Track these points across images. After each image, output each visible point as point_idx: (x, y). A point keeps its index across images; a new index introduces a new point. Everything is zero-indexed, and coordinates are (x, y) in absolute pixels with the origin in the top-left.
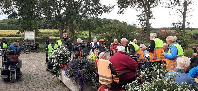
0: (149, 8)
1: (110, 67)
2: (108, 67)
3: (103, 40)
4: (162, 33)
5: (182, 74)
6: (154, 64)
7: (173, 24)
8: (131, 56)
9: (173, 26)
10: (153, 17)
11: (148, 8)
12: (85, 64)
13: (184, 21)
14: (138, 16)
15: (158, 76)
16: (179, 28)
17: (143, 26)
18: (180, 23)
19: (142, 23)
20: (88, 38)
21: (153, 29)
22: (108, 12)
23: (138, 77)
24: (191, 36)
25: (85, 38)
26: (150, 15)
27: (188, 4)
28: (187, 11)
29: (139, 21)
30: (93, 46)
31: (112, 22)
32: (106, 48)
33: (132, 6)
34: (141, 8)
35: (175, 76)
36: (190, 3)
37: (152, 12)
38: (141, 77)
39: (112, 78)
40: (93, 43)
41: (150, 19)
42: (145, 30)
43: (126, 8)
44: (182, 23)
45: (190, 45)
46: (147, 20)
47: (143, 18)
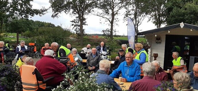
0: (83, 14)
1: (36, 72)
2: (33, 73)
3: (33, 44)
4: (94, 39)
5: (104, 74)
6: (78, 67)
7: (103, 31)
8: (60, 61)
9: (103, 33)
10: (86, 24)
11: (81, 15)
12: (6, 72)
13: (112, 29)
14: (72, 22)
15: (80, 78)
16: (108, 35)
17: (77, 32)
18: (109, 31)
19: (76, 28)
20: (16, 41)
21: (86, 34)
22: (40, 15)
23: (63, 82)
24: (117, 42)
25: (12, 42)
26: (84, 21)
27: (115, 15)
28: (115, 21)
29: (73, 26)
30: (19, 51)
31: (46, 25)
32: (37, 53)
33: (67, 11)
34: (75, 14)
35: (95, 77)
36: (117, 13)
37: (85, 19)
38: (66, 81)
39: (38, 84)
40: (19, 47)
41: (83, 25)
42: (79, 35)
43: (60, 12)
44: (110, 30)
45: (116, 50)
46: (81, 26)
47: (77, 23)
